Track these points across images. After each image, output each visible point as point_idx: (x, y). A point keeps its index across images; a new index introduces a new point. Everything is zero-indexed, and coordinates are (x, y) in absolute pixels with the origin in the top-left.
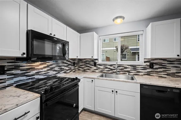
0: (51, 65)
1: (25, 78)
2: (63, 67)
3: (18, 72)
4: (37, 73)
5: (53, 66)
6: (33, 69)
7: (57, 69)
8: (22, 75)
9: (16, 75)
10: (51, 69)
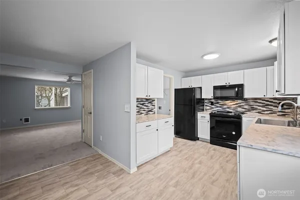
0: (240, 103)
1: (221, 109)
2: (255, 107)
3: (218, 105)
4: (228, 108)
5: (242, 104)
6: (225, 104)
7: (246, 107)
8: (220, 107)
9: (217, 107)
10: (240, 107)
